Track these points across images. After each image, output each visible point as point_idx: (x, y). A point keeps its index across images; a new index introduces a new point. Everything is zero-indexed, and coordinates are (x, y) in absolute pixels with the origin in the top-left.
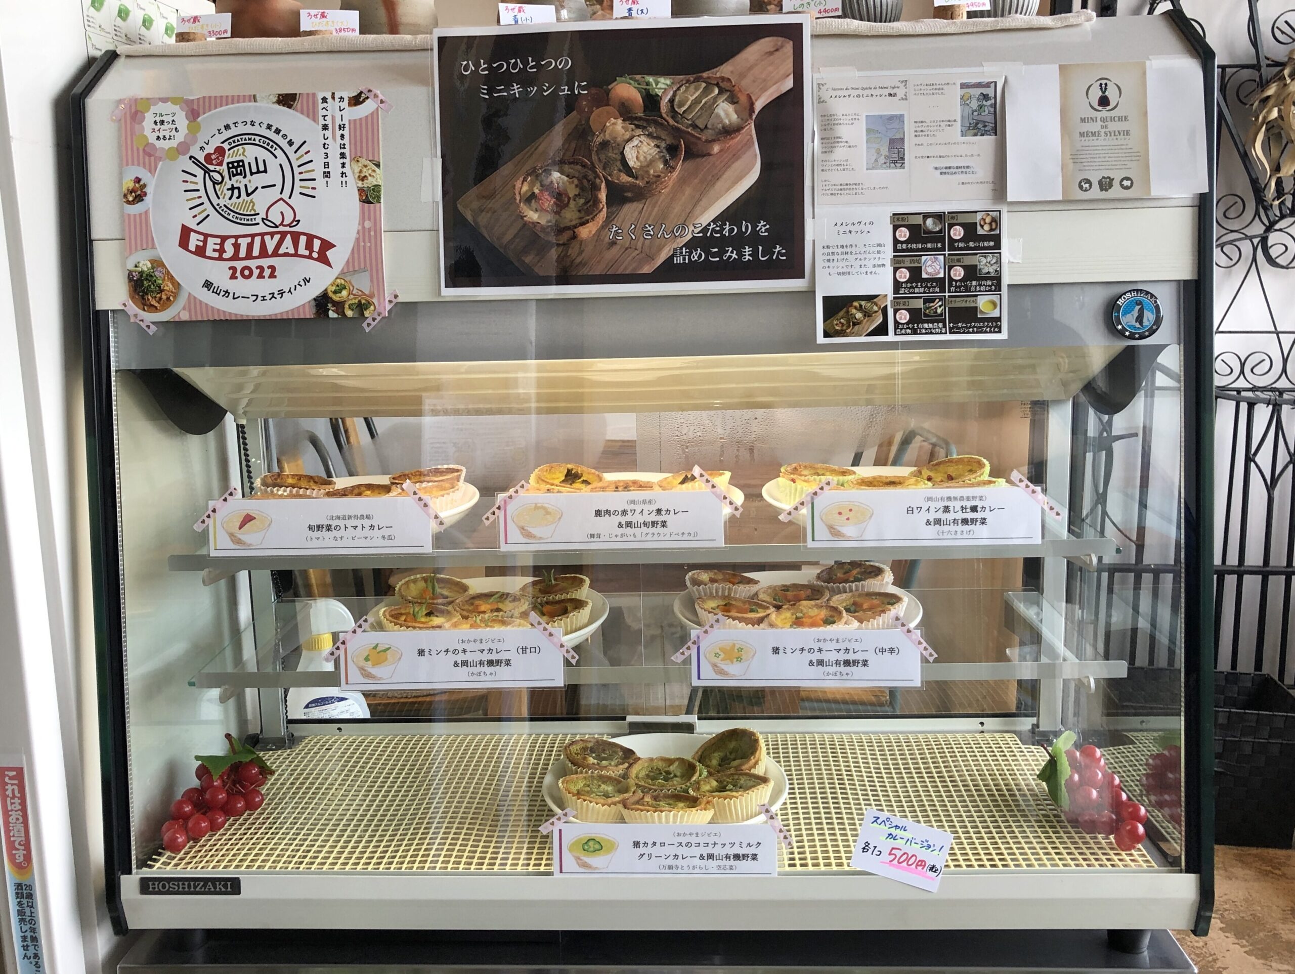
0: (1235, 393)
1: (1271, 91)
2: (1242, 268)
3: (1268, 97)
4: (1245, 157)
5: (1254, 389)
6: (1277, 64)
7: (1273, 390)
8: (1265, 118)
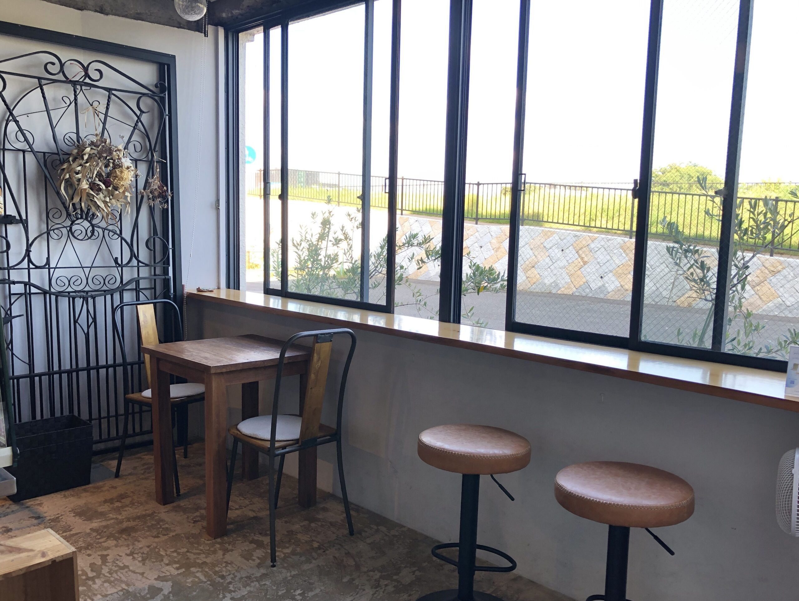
0: (67, 294)
1: (65, 166)
2: (64, 239)
3: (64, 169)
4: (58, 193)
5: (75, 292)
6: (67, 154)
7: (84, 292)
8: (63, 178)
